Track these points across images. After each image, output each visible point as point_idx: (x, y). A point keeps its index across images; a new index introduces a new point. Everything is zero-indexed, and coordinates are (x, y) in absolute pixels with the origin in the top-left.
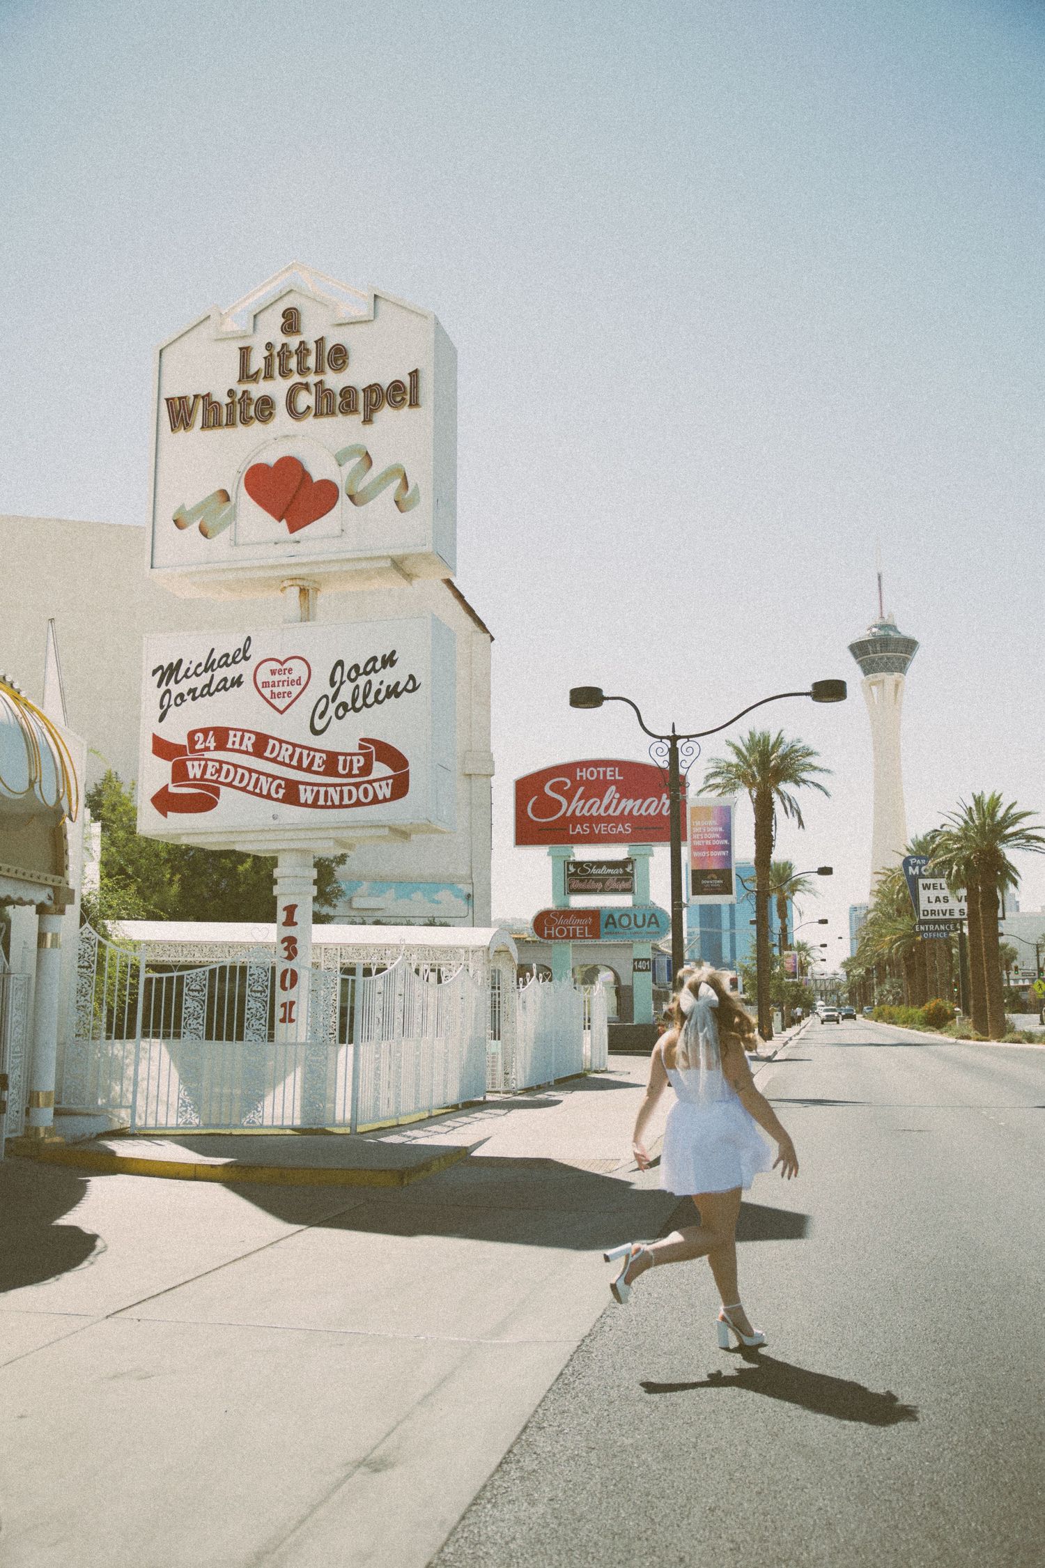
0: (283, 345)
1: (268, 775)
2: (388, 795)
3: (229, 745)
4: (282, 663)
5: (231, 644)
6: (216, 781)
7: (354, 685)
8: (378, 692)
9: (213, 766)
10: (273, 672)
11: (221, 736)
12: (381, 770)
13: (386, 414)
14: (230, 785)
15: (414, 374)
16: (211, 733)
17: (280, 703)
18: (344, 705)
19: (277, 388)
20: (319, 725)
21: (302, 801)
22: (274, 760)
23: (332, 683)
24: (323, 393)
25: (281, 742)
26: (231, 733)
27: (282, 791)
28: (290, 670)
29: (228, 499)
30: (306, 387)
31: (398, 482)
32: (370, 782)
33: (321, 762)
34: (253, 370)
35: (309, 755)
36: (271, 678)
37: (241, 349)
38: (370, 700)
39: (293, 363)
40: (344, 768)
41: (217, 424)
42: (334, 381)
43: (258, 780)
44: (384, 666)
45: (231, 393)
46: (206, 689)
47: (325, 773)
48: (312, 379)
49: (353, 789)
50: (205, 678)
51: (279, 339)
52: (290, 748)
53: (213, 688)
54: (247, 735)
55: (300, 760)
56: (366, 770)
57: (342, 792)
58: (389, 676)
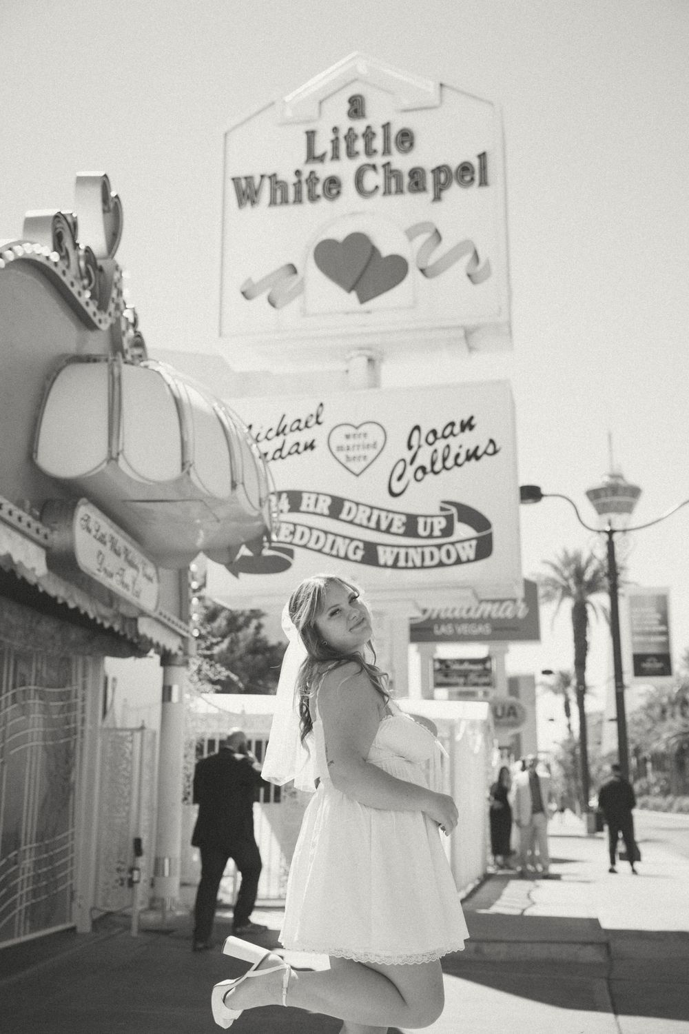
0: (350, 129)
1: (345, 537)
2: (472, 556)
3: (303, 508)
4: (357, 428)
5: (304, 410)
6: (291, 543)
7: (431, 449)
8: (458, 456)
9: (287, 528)
10: (348, 437)
11: (295, 499)
12: (463, 531)
13: (455, 192)
14: (305, 546)
15: (482, 157)
16: (284, 496)
17: (356, 467)
18: (423, 469)
19: (345, 169)
20: (397, 488)
21: (382, 561)
22: (351, 522)
23: (410, 447)
24: (391, 173)
25: (357, 504)
26: (305, 496)
27: (360, 553)
28: (365, 435)
29: (295, 272)
30: (374, 167)
31: (468, 258)
32: (453, 544)
33: (400, 524)
34: (318, 152)
35: (387, 517)
36: (345, 443)
37: (307, 133)
38: (450, 463)
39: (360, 145)
40: (425, 529)
41: (285, 201)
42: (403, 162)
43: (334, 542)
44: (463, 429)
45: (298, 173)
46: (278, 454)
47: (405, 534)
48: (379, 160)
49: (435, 550)
50: (277, 442)
51: (345, 124)
52: (368, 511)
53: (285, 453)
54: (321, 498)
55: (378, 523)
56: (447, 531)
57: (423, 554)
58: (467, 441)
